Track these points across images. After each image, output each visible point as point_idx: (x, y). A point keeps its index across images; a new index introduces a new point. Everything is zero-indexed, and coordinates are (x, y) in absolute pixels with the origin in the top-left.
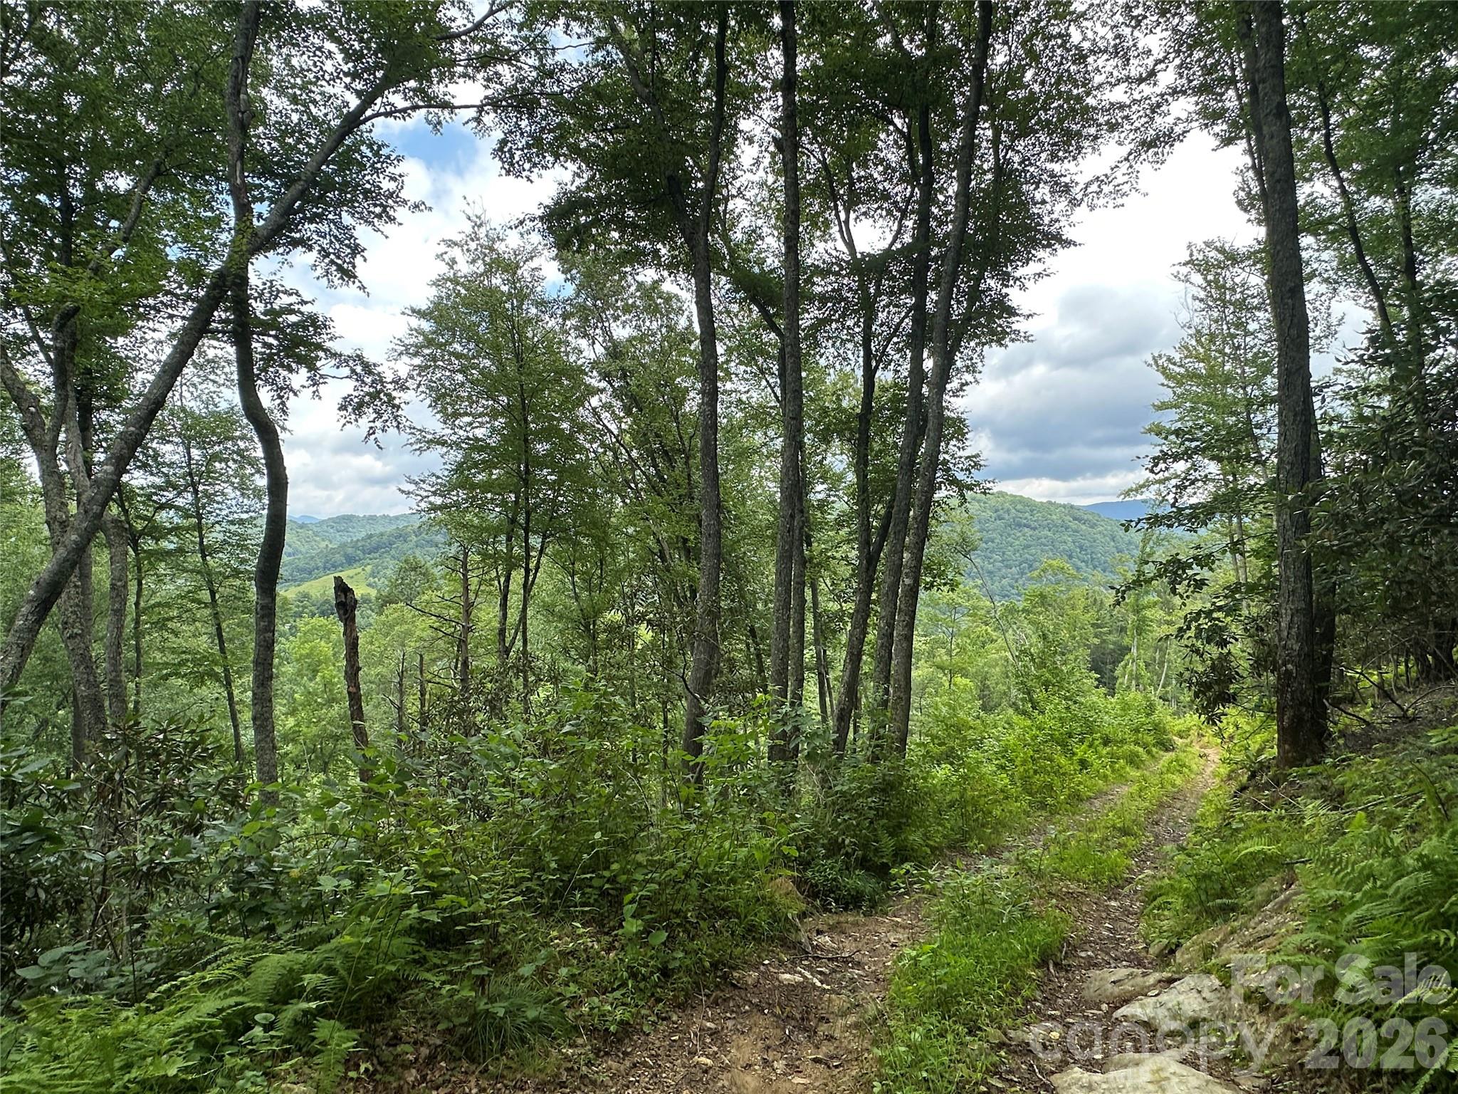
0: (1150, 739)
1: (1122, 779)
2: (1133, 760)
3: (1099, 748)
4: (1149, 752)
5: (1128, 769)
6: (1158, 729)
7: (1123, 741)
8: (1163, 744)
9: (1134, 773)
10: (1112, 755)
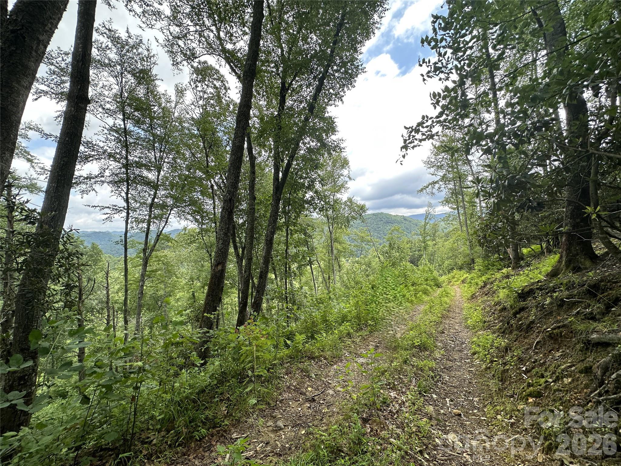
0: (432, 283)
1: (421, 302)
2: (425, 292)
3: (410, 287)
4: (432, 288)
5: (423, 296)
6: (435, 279)
7: (421, 284)
8: (437, 285)
9: (426, 298)
10: (415, 290)
